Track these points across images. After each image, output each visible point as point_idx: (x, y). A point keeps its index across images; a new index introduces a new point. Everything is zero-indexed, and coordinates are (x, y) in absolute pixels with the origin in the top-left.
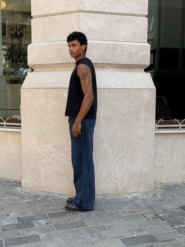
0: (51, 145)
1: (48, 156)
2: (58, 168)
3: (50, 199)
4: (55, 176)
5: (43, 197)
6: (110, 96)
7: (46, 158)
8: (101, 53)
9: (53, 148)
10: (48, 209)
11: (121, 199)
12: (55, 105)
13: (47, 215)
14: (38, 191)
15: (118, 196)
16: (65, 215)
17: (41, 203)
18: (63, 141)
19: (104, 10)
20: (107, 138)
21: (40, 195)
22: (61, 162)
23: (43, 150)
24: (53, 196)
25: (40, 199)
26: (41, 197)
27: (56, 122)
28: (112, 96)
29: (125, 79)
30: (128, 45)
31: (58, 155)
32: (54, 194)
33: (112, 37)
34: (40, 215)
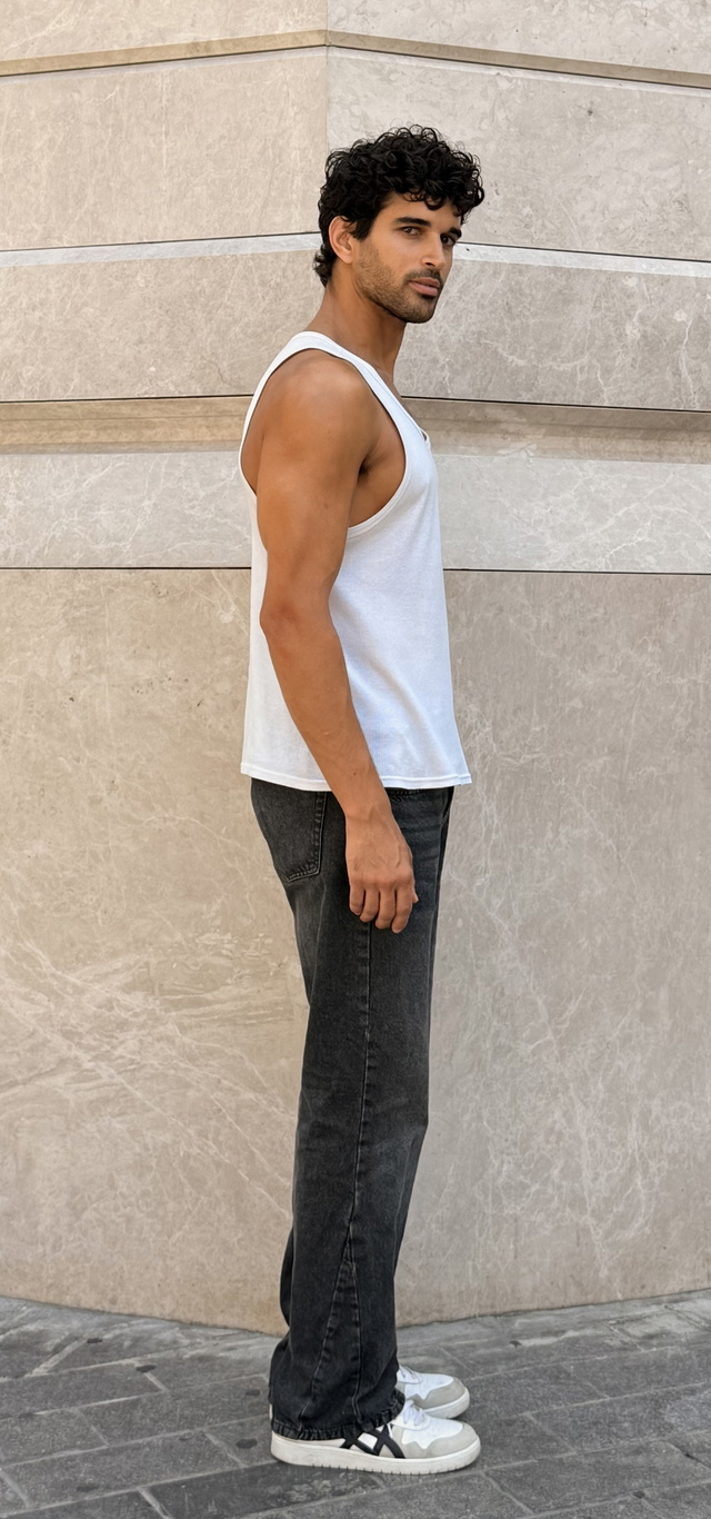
0: (116, 971)
1: (94, 1049)
2: (167, 1138)
3: (125, 1362)
4: (145, 1194)
5: (69, 1349)
6: (539, 621)
7: (79, 1066)
8: (473, 328)
9: (129, 988)
10: (138, 1448)
11: (625, 1348)
12: (151, 684)
13: (148, 1498)
14: (15, 1304)
15: (595, 1323)
16: (282, 1496)
17: (72, 1403)
18: (210, 938)
19: (489, 38)
20: (516, 912)
21: (40, 1337)
22: (191, 1093)
23: (52, 1006)
24: (136, 1341)
25: (56, 1369)
26: (57, 1350)
27: (158, 808)
28: (548, 624)
29: (633, 506)
30: (644, 275)
31: (170, 1040)
32: (139, 1326)
33: (543, 225)
34: (96, 1504)
